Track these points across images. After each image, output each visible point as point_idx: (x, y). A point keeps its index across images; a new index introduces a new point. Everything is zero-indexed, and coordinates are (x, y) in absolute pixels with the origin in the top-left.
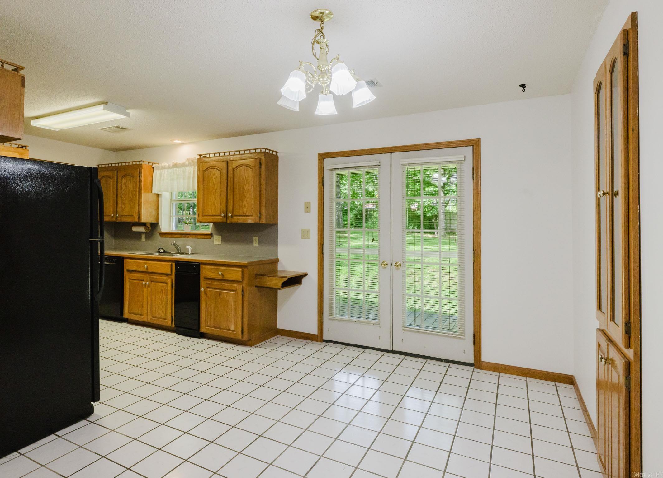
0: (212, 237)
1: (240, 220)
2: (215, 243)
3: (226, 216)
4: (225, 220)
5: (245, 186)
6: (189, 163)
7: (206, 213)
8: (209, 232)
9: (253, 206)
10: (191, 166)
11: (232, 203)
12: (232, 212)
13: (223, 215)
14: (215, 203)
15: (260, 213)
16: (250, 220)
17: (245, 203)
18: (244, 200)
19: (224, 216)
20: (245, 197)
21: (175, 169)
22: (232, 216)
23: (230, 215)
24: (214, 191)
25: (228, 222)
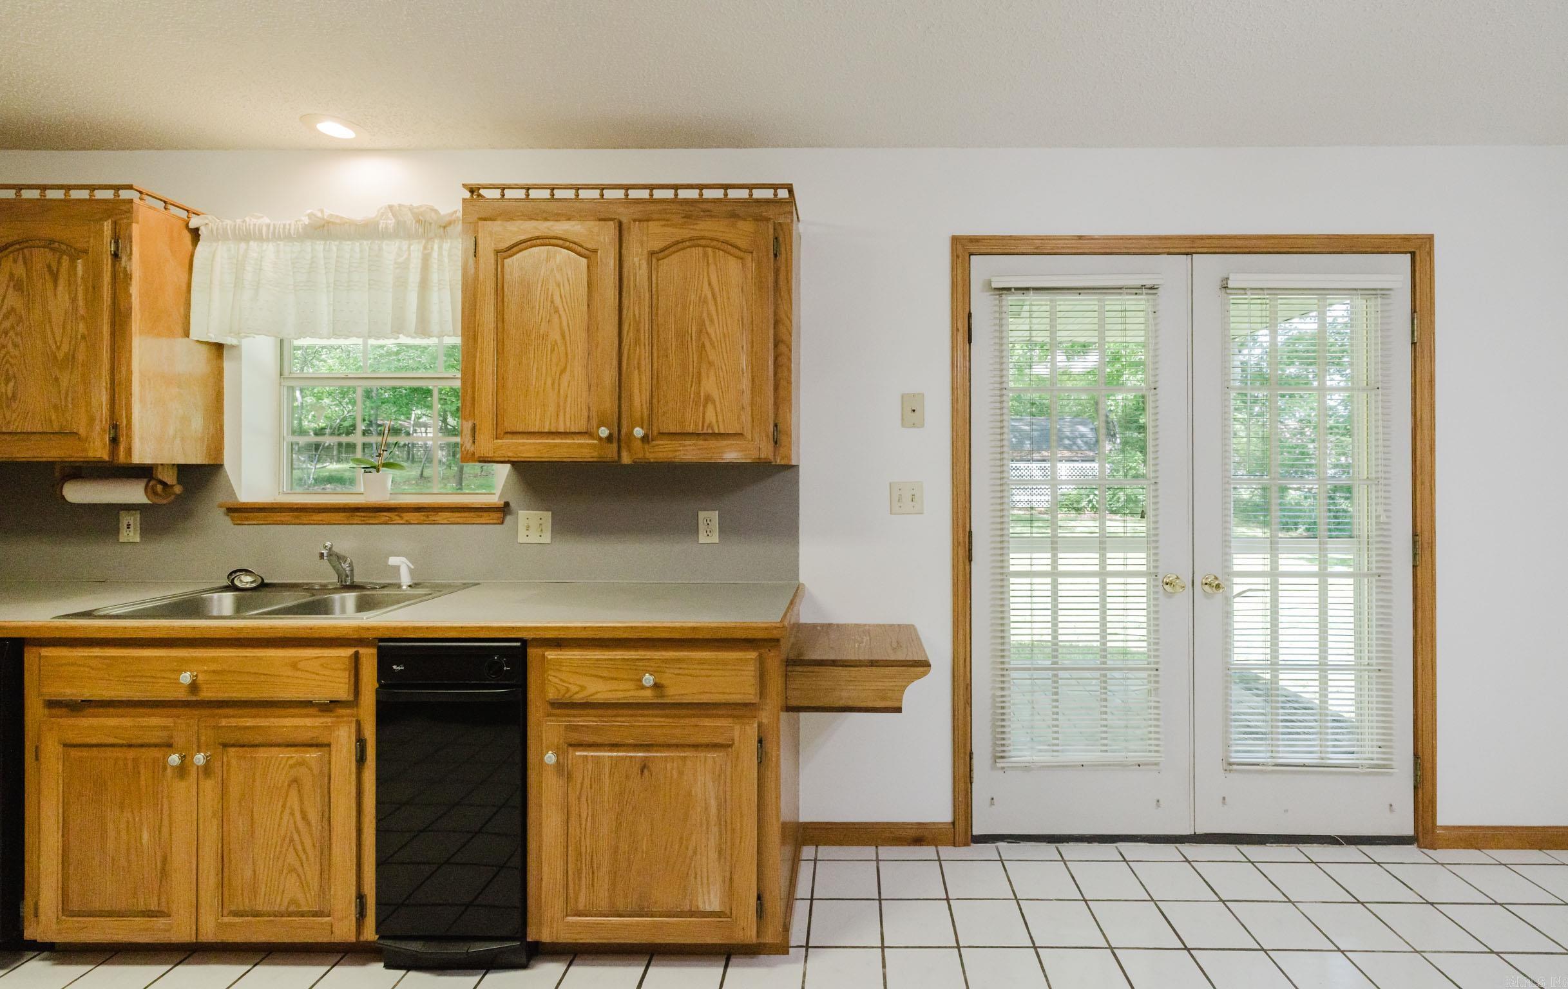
0: (508, 518)
1: (689, 452)
2: (522, 538)
3: (618, 438)
4: (611, 452)
5: (707, 323)
6: (398, 223)
7: (509, 426)
8: (495, 499)
9: (746, 399)
10: (409, 236)
11: (646, 385)
12: (648, 421)
13: (604, 432)
14: (564, 384)
15: (776, 425)
16: (731, 454)
17: (709, 385)
18: (703, 374)
19: (609, 439)
20: (711, 364)
21: (320, 246)
22: (645, 439)
23: (638, 432)
24: (555, 335)
25: (626, 459)
